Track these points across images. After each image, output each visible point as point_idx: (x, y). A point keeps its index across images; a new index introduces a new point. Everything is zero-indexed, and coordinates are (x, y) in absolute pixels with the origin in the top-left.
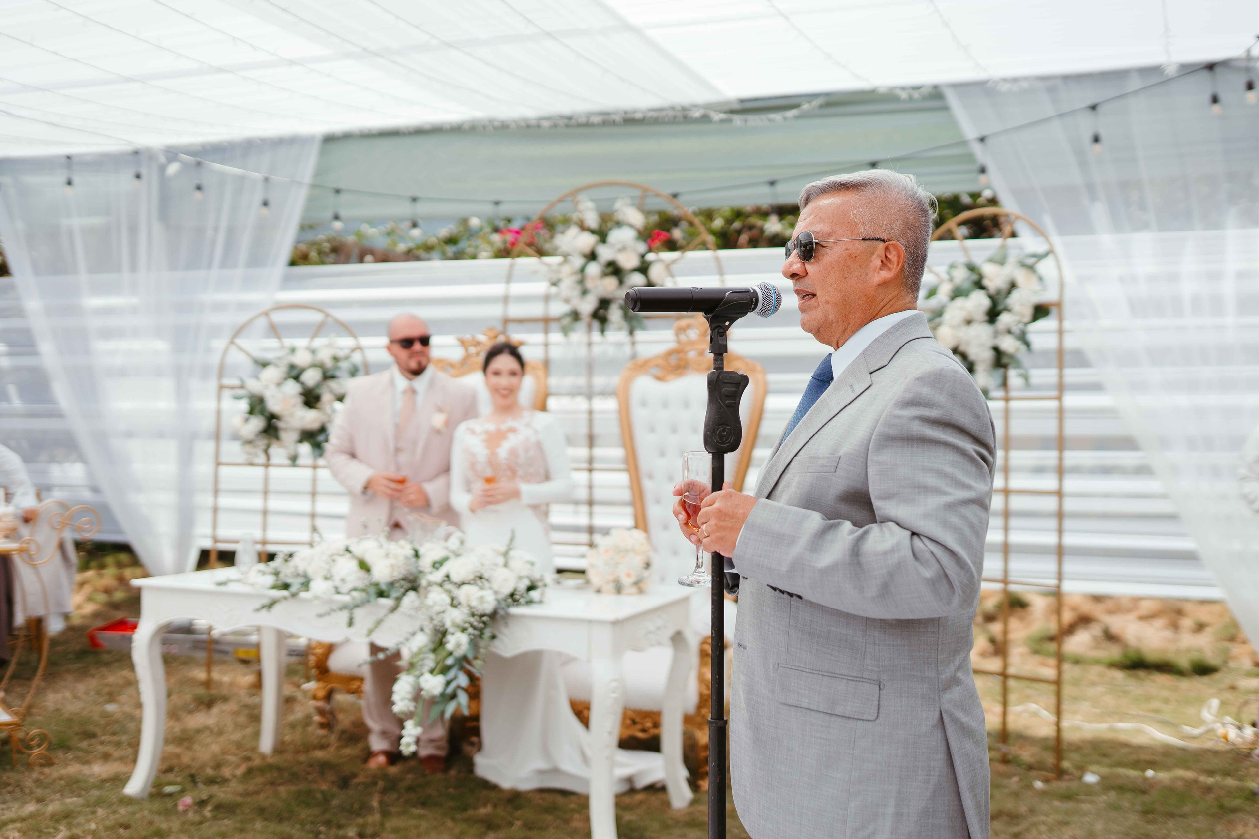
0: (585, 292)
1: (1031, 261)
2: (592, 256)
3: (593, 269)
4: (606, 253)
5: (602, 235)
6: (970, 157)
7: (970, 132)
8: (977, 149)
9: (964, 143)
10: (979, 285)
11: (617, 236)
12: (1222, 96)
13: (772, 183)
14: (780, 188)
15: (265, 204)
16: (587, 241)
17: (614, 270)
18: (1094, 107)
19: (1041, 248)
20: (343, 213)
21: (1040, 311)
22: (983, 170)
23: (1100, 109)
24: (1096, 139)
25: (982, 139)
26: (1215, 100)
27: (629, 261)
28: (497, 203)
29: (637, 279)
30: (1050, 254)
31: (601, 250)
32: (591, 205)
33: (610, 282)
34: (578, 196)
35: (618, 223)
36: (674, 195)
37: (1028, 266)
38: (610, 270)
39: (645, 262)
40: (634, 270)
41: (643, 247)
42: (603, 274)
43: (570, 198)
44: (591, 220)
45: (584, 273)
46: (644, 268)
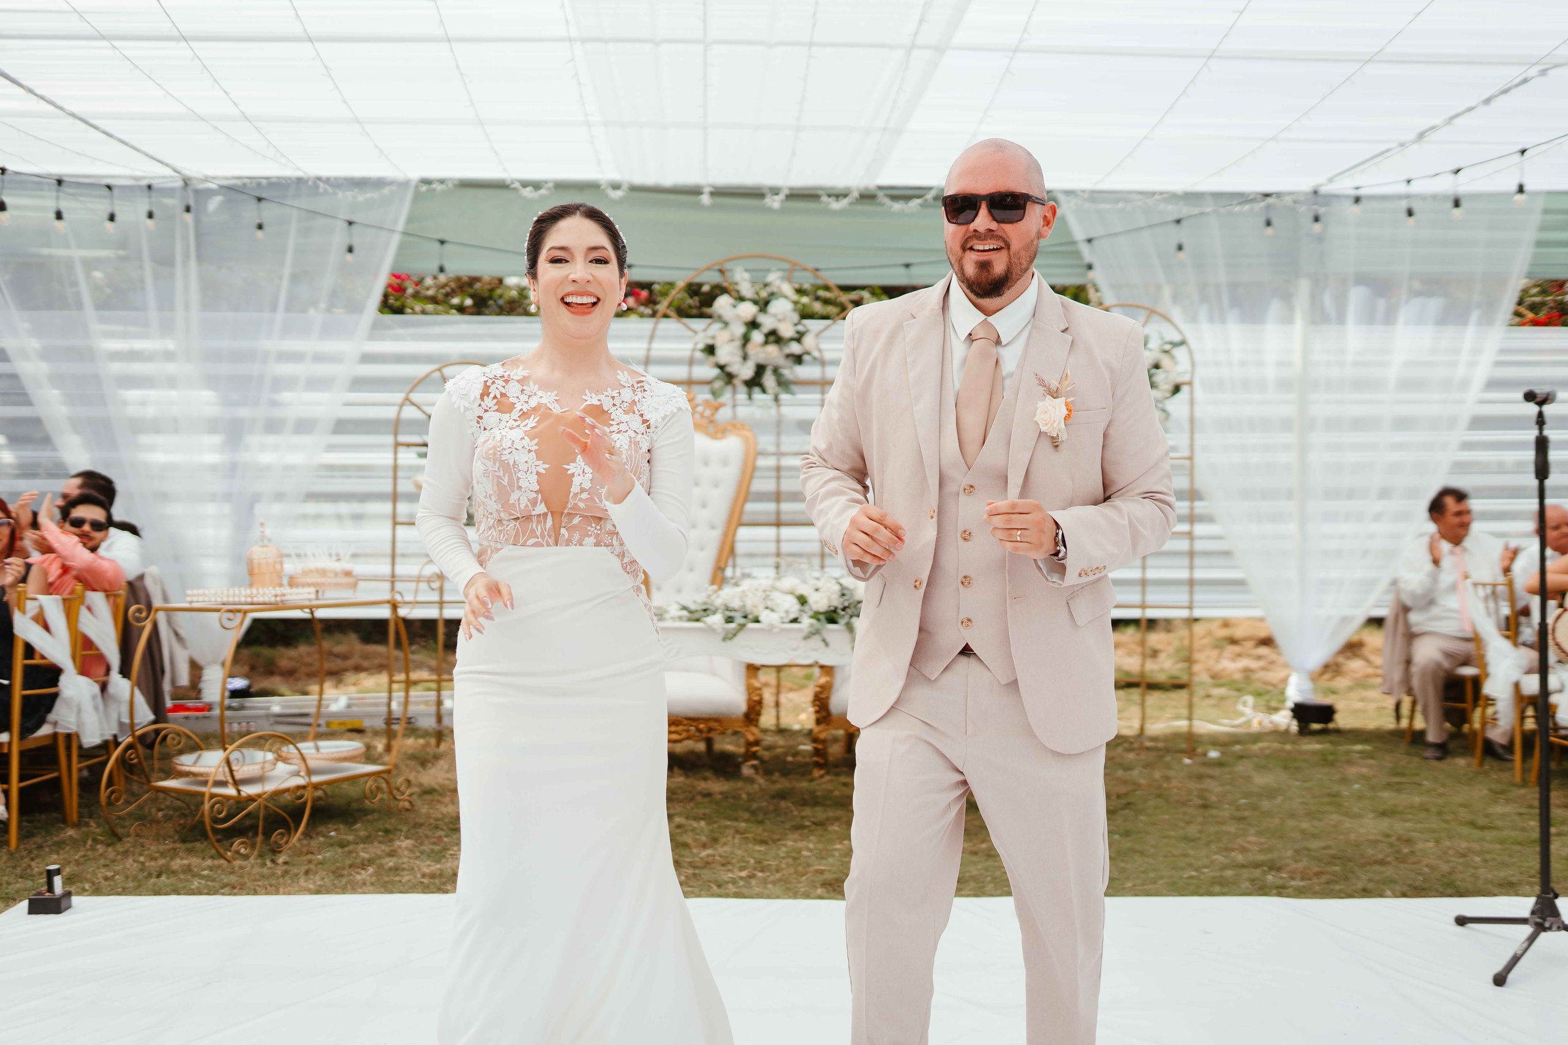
0: (745, 357)
1: (1167, 347)
2: (753, 325)
3: (757, 337)
4: (767, 322)
5: (763, 305)
6: (1077, 254)
7: (1079, 234)
8: (1085, 249)
9: (1074, 243)
11: (776, 307)
12: (1274, 220)
13: (908, 265)
14: (914, 270)
15: (350, 250)
16: (748, 310)
17: (773, 337)
18: (1178, 221)
19: (1177, 338)
20: (448, 266)
21: (1177, 389)
22: (1089, 267)
23: (1184, 223)
24: (1180, 248)
25: (1090, 241)
26: (1268, 223)
29: (795, 348)
30: (1183, 343)
31: (762, 319)
32: (746, 275)
33: (772, 350)
34: (728, 266)
35: (772, 294)
36: (817, 270)
37: (1166, 352)
38: (772, 338)
39: (798, 332)
40: (792, 339)
41: (795, 317)
42: (766, 343)
43: (717, 267)
44: (746, 290)
45: (746, 339)
46: (799, 338)
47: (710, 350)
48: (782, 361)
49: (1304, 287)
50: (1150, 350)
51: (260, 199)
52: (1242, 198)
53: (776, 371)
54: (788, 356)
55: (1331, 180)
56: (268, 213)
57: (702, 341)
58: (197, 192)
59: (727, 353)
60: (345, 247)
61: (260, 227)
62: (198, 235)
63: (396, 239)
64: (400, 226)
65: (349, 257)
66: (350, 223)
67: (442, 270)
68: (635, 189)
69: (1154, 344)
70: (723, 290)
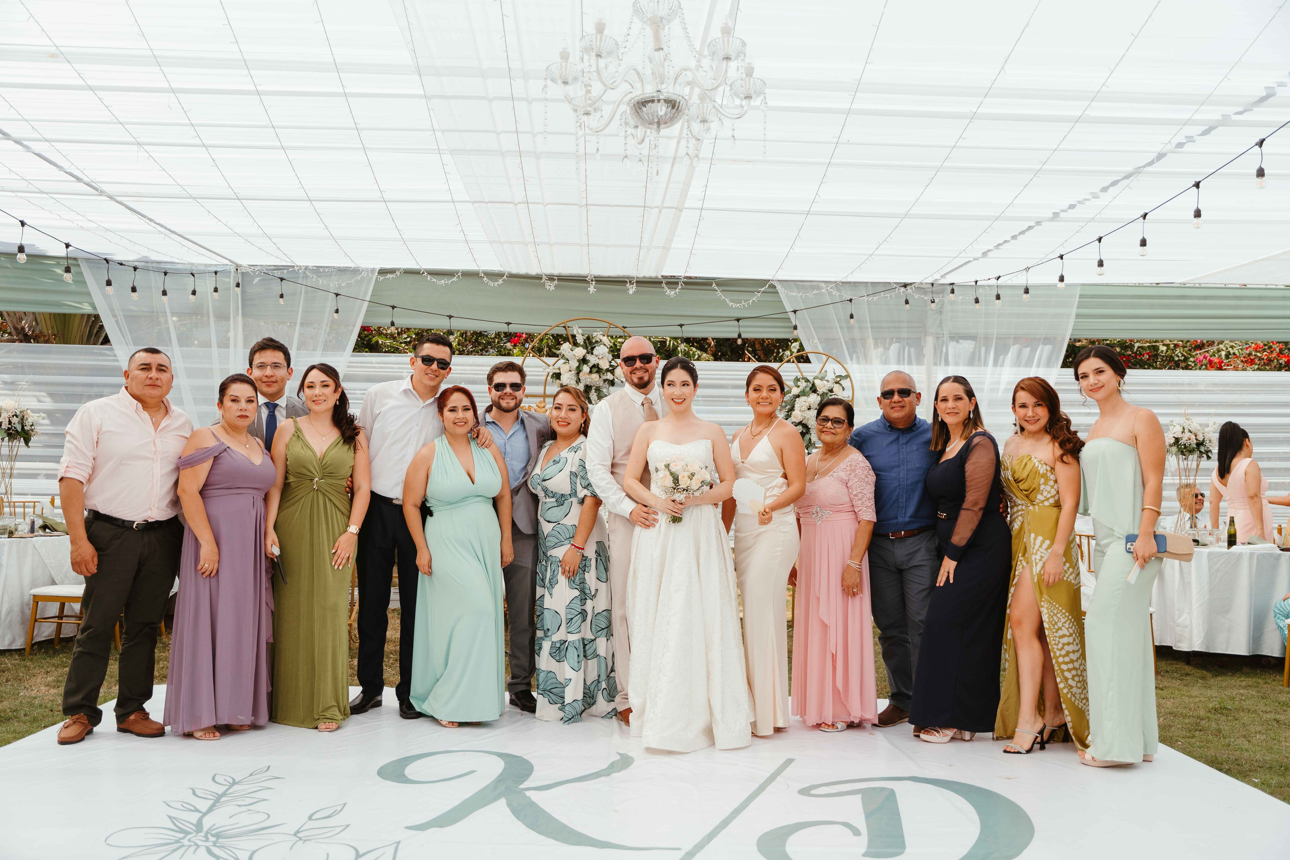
0: (578, 381)
1: (838, 379)
2: (584, 361)
3: (586, 369)
4: (592, 360)
5: (590, 349)
6: (789, 320)
7: (789, 308)
8: (792, 315)
9: (785, 313)
10: (814, 390)
11: (598, 350)
13: (681, 326)
15: (337, 311)
16: (580, 352)
18: (850, 301)
19: (844, 374)
22: (795, 328)
23: (854, 302)
24: (852, 316)
25: (795, 312)
26: (907, 302)
27: (604, 365)
28: (508, 324)
29: (609, 376)
30: (847, 376)
31: (589, 357)
32: (580, 331)
33: (595, 376)
34: (569, 324)
35: (597, 342)
36: (625, 327)
37: (837, 383)
38: (595, 370)
39: (611, 366)
40: (607, 370)
41: (611, 357)
42: (591, 372)
43: (563, 325)
44: (580, 339)
45: (579, 371)
46: (612, 370)
47: (557, 376)
48: (601, 384)
49: (930, 341)
50: (828, 381)
51: (282, 279)
52: (887, 287)
53: (598, 390)
54: (605, 381)
55: (943, 276)
56: (286, 287)
57: (552, 370)
58: (243, 273)
59: (568, 378)
60: (334, 311)
61: (282, 296)
62: (243, 300)
63: (366, 304)
64: (368, 298)
65: (335, 315)
66: (337, 295)
67: (393, 324)
68: (511, 276)
69: (831, 376)
70: (566, 339)
